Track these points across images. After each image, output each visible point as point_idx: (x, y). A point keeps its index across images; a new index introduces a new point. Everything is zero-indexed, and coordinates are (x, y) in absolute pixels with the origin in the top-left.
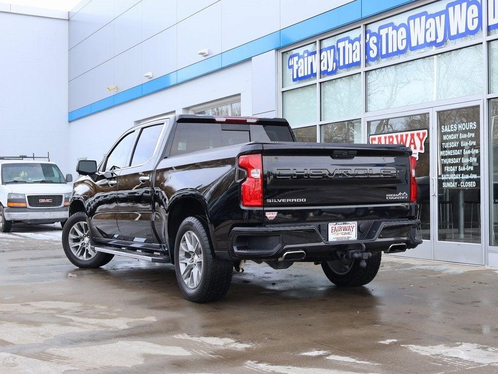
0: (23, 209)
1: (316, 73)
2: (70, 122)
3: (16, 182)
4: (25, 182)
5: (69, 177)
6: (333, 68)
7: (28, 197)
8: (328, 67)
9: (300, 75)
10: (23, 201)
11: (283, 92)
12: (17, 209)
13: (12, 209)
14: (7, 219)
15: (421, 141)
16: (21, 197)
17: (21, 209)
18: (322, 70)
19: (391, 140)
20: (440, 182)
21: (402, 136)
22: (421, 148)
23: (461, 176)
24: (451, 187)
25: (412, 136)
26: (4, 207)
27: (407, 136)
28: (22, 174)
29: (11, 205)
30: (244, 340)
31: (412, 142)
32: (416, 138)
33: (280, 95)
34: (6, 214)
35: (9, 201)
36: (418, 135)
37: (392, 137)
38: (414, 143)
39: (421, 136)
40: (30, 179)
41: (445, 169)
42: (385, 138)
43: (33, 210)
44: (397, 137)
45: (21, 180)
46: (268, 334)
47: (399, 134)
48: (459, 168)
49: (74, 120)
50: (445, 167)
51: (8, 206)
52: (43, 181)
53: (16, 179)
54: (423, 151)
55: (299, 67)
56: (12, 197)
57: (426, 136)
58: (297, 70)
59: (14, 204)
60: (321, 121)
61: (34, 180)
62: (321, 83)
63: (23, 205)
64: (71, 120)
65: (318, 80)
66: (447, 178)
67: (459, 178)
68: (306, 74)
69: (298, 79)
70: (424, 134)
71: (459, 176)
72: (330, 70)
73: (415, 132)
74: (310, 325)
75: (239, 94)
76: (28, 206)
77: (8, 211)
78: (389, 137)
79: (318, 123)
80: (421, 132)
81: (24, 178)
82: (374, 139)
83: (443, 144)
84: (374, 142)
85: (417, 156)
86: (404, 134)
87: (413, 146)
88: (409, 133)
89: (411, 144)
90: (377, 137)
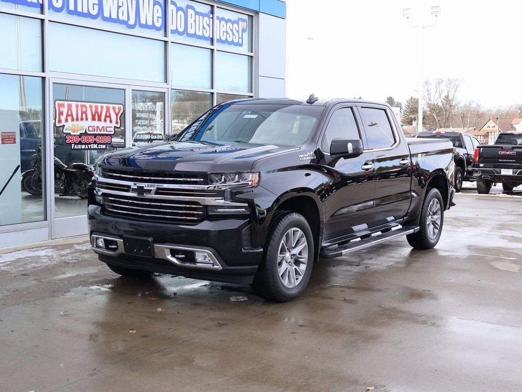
15: (117, 115)
19: (84, 109)
21: (96, 107)
22: (117, 123)
25: (108, 108)
27: (102, 108)
31: (108, 114)
32: (112, 111)
36: (114, 109)
37: (85, 106)
38: (110, 117)
39: (117, 111)
42: (77, 106)
44: (91, 107)
47: (94, 105)
54: (118, 126)
57: (122, 112)
70: (119, 109)
73: (111, 106)
78: (82, 106)
80: (117, 106)
83: (136, 120)
84: (62, 109)
85: (112, 129)
86: (99, 105)
87: (108, 119)
88: (105, 105)
89: (106, 116)
90: (66, 103)
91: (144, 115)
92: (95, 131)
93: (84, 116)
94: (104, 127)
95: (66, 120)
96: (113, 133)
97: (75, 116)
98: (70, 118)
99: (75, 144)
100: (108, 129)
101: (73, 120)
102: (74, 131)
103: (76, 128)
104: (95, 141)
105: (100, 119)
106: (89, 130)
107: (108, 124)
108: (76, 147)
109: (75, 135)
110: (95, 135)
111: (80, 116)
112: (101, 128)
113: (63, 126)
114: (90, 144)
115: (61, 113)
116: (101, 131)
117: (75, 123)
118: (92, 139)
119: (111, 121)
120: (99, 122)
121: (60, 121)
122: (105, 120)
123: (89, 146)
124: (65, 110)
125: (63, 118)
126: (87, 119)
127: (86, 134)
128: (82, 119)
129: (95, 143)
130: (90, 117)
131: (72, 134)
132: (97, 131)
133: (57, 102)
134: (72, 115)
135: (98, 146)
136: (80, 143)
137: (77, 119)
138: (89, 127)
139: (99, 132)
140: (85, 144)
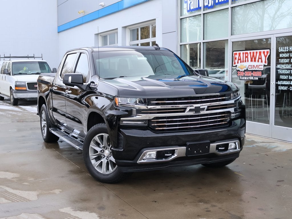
0: (25, 91)
1: (201, 7)
2: (59, 32)
3: (20, 74)
4: (26, 74)
5: (54, 70)
6: (212, 4)
7: (27, 83)
8: (209, 4)
9: (192, 8)
10: (24, 86)
11: (181, 19)
12: (21, 91)
13: (18, 91)
14: (15, 97)
15: (266, 57)
16: (23, 83)
17: (23, 91)
18: (205, 5)
19: (247, 55)
20: (277, 86)
21: (253, 53)
22: (265, 62)
23: (290, 82)
24: (284, 89)
25: (260, 53)
26: (13, 90)
27: (257, 53)
28: (25, 69)
29: (17, 88)
30: (104, 216)
31: (260, 57)
32: (262, 55)
33: (179, 21)
34: (14, 94)
35: (16, 86)
36: (264, 52)
37: (247, 53)
38: (261, 58)
39: (266, 54)
40: (30, 72)
41: (280, 77)
42: (243, 53)
43: (31, 92)
44: (250, 53)
45: (24, 72)
46: (123, 210)
47: (252, 51)
48: (289, 77)
49: (61, 32)
50: (280, 76)
51: (15, 90)
52: (37, 73)
53: (20, 72)
54: (266, 64)
55: (191, 3)
56: (18, 84)
57: (269, 54)
58: (190, 4)
59: (19, 88)
60: (204, 40)
61: (32, 73)
62: (204, 14)
63: (24, 89)
64: (59, 31)
65: (202, 12)
66: (281, 83)
67: (289, 83)
68: (195, 8)
69: (190, 11)
70: (267, 52)
71: (289, 82)
72: (210, 5)
73: (262, 51)
74: (155, 202)
75: (155, 19)
76: (28, 90)
77: (15, 93)
78: (246, 53)
79: (202, 41)
80: (266, 51)
81: (26, 71)
82: (236, 54)
83: (279, 60)
84: (236, 56)
85: (262, 67)
86: (255, 51)
87: (260, 60)
88: (258, 51)
89: (259, 58)
90: (238, 52)
91: (285, 55)
92: (252, 68)
93: (247, 59)
94: (257, 66)
95: (238, 63)
96: (263, 69)
97: (242, 60)
98: (239, 61)
99: (242, 76)
100: (260, 67)
101: (241, 62)
102: (241, 69)
103: (242, 67)
104: (252, 75)
105: (255, 61)
106: (249, 68)
107: (260, 63)
108: (242, 78)
109: (241, 71)
110: (252, 71)
111: (244, 60)
112: (255, 66)
113: (236, 66)
114: (249, 76)
115: (236, 59)
116: (255, 68)
117: (242, 64)
118: (250, 74)
119: (262, 62)
120: (255, 63)
121: (235, 63)
122: (258, 61)
123: (249, 78)
124: (237, 56)
125: (236, 61)
126: (248, 61)
127: (247, 70)
128: (245, 61)
129: (252, 76)
130: (250, 59)
131: (240, 70)
132: (253, 68)
133: (234, 52)
134: (240, 59)
135: (253, 78)
136: (244, 76)
137: (243, 62)
138: (249, 66)
139: (254, 69)
140: (247, 76)
